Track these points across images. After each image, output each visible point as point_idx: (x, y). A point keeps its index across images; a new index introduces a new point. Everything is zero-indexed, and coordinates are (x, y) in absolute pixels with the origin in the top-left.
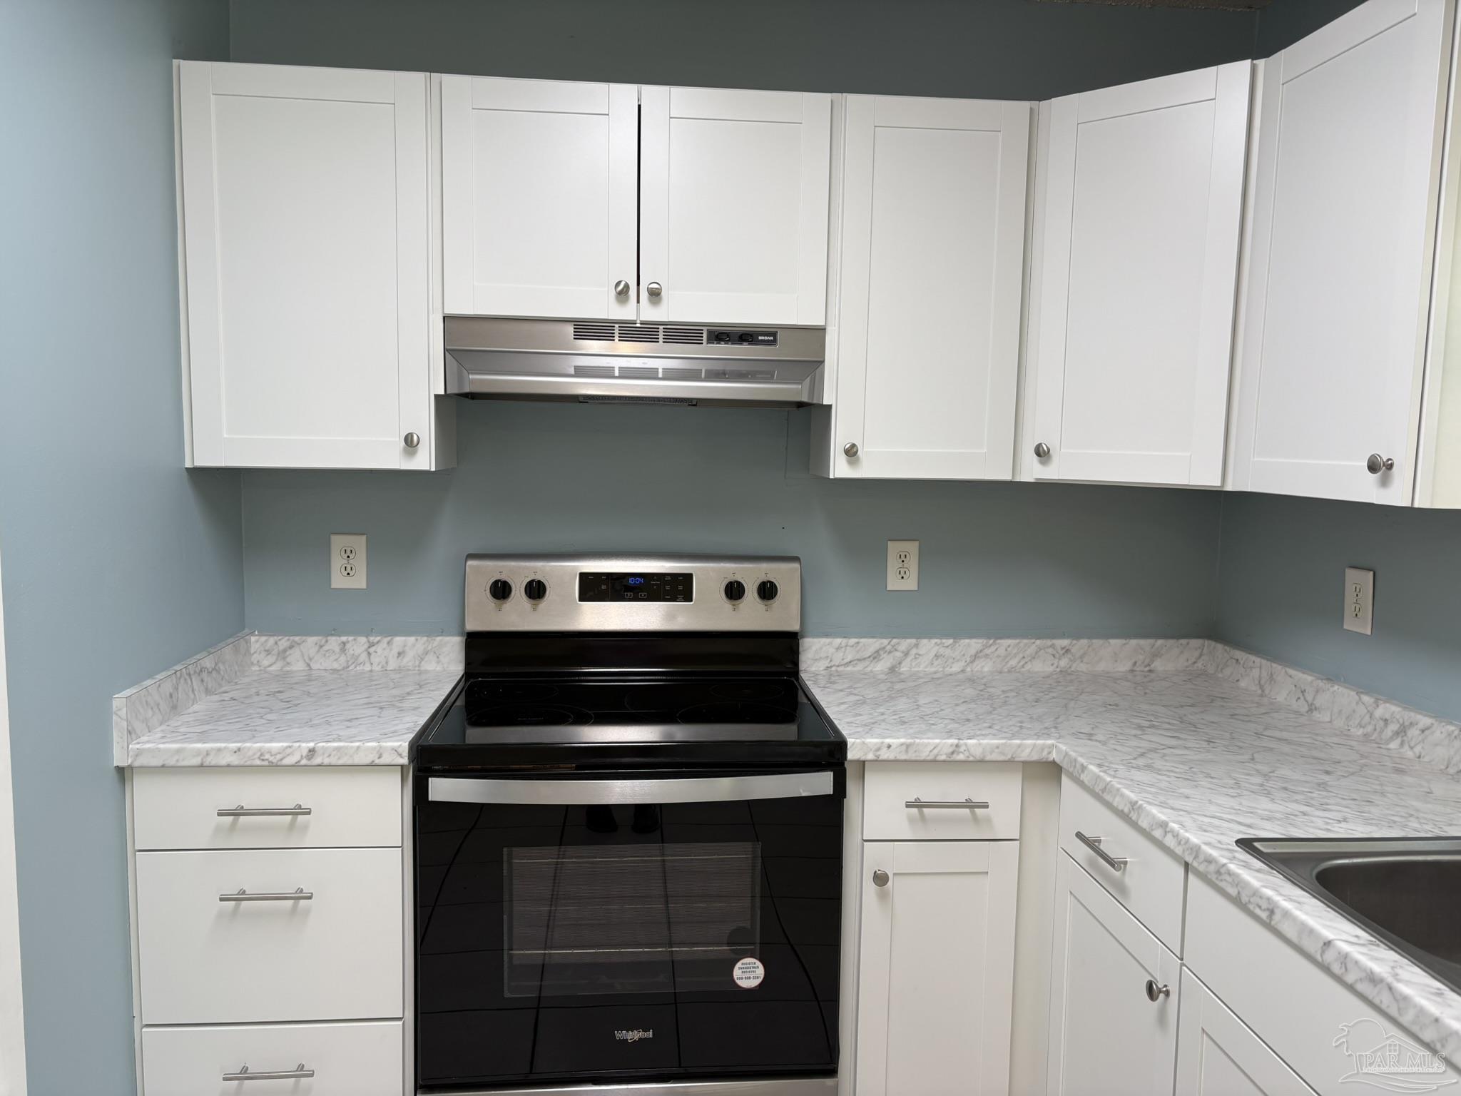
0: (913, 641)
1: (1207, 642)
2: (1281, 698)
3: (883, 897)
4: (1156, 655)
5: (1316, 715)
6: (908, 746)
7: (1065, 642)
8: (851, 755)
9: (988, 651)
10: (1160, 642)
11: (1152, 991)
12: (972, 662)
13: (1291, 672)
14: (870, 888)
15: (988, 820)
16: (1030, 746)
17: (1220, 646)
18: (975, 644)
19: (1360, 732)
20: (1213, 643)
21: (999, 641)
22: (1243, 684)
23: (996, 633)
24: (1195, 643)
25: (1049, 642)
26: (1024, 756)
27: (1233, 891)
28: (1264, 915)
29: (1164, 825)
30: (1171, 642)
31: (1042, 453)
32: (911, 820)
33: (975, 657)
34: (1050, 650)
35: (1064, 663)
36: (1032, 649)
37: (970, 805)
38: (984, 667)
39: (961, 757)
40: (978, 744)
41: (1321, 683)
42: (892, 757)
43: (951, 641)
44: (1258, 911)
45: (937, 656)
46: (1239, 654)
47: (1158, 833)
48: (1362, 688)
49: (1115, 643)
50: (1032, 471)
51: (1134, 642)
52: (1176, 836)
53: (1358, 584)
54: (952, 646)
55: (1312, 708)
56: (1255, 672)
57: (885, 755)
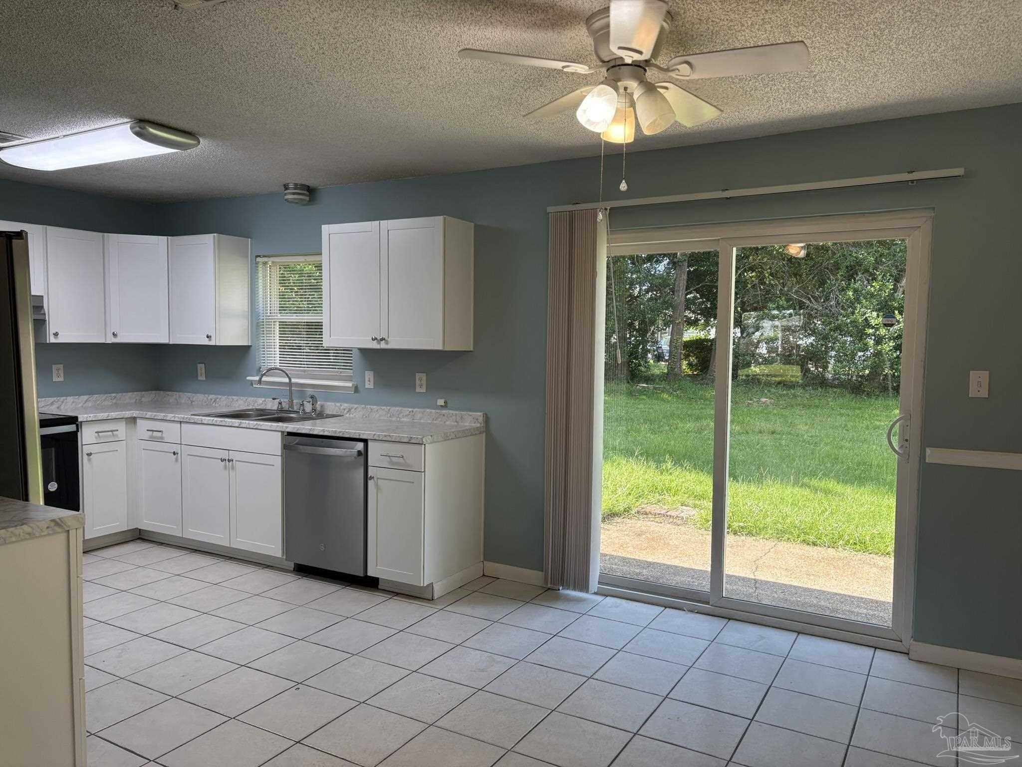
0: (65, 398)
1: (157, 392)
2: (183, 401)
3: (89, 460)
4: (143, 396)
5: (193, 403)
6: (95, 416)
7: (114, 395)
8: (79, 420)
9: (90, 399)
10: (143, 393)
11: (174, 453)
12: (85, 403)
13: (186, 394)
14: (85, 457)
15: (117, 436)
16: (128, 414)
17: (162, 392)
18: (86, 397)
19: (205, 404)
20: (159, 392)
21: (94, 396)
22: (171, 401)
23: (91, 393)
24: (153, 392)
25: (109, 395)
26: (126, 416)
27: (193, 421)
28: (200, 422)
29: (174, 417)
30: (147, 392)
31: (114, 335)
32: (96, 438)
33: (86, 401)
34: (110, 398)
35: (114, 401)
36: (103, 398)
37: (112, 431)
38: (90, 404)
39: (110, 418)
40: (114, 415)
41: (194, 395)
42: (91, 419)
43: (77, 397)
44: (199, 422)
45: (73, 402)
46: (169, 393)
47: (173, 419)
48: (205, 393)
49: (130, 394)
50: (111, 340)
51: (135, 393)
52: (178, 417)
53: (201, 368)
54: (78, 399)
55: (192, 402)
56: (175, 397)
57: (89, 419)
